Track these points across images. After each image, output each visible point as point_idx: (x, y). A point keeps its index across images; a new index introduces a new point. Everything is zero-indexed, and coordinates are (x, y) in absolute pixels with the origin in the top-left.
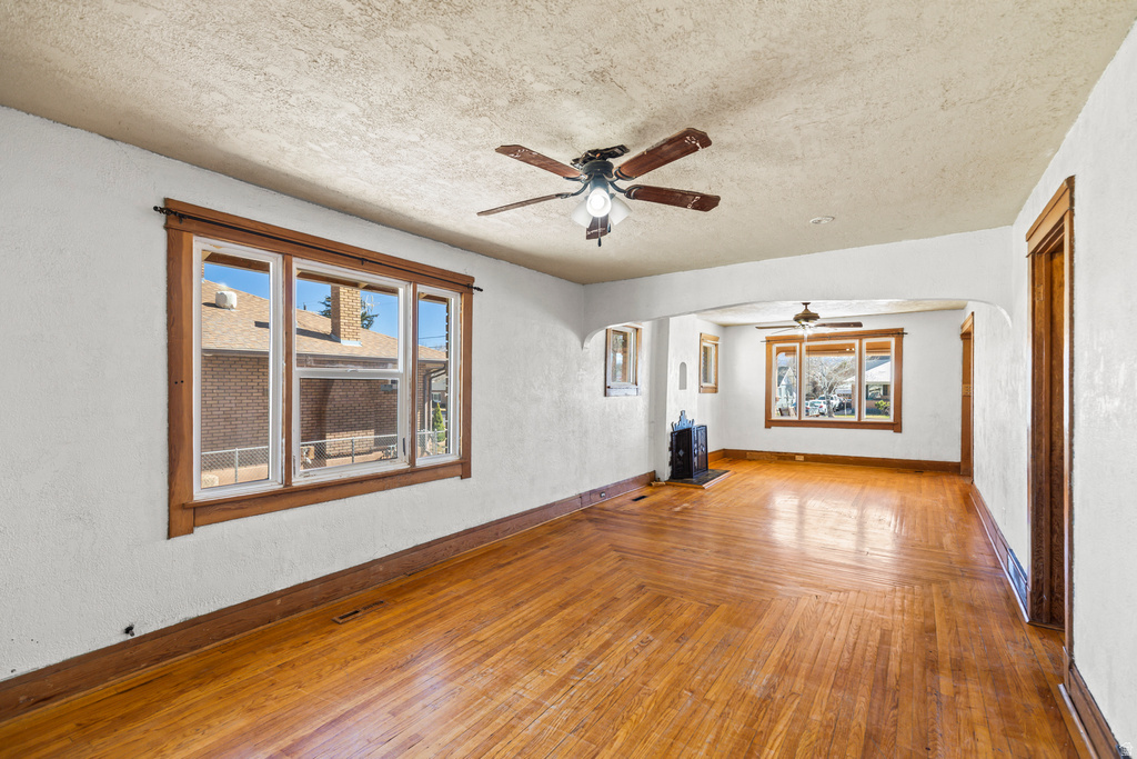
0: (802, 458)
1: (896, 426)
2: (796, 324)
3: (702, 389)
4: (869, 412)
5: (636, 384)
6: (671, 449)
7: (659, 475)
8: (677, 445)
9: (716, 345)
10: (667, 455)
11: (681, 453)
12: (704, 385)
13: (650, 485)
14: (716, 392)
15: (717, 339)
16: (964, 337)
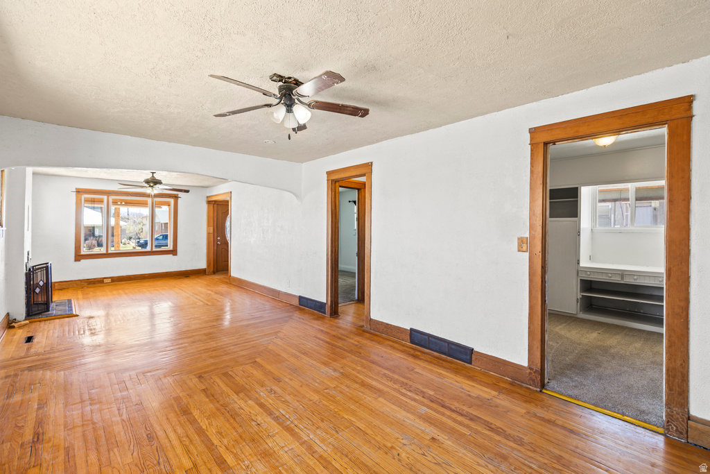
1: (174, 252)
2: (146, 185)
4: (156, 246)
5: (1, 226)
13: (10, 327)
16: (209, 202)
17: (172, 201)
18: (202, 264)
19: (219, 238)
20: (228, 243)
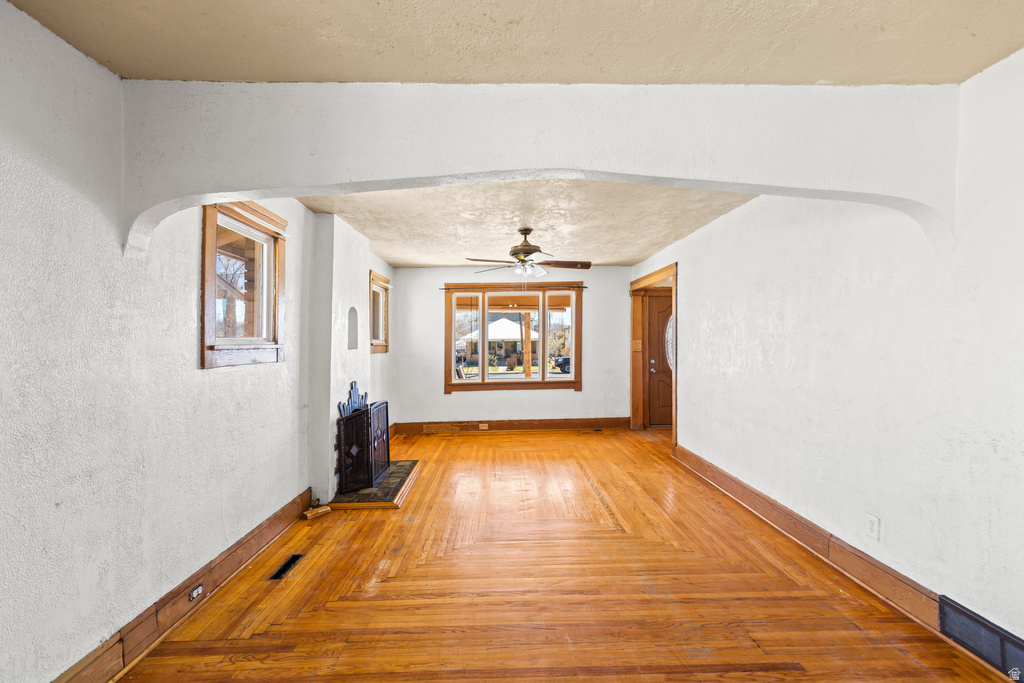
0: (485, 426)
1: (576, 385)
3: (375, 349)
5: (275, 341)
6: (338, 447)
7: (318, 494)
8: (347, 438)
9: (386, 290)
10: (332, 457)
11: (354, 450)
12: (375, 342)
13: (303, 517)
14: (386, 351)
15: (387, 282)
16: (635, 293)
17: (573, 294)
18: (624, 410)
19: (653, 361)
20: (671, 372)
